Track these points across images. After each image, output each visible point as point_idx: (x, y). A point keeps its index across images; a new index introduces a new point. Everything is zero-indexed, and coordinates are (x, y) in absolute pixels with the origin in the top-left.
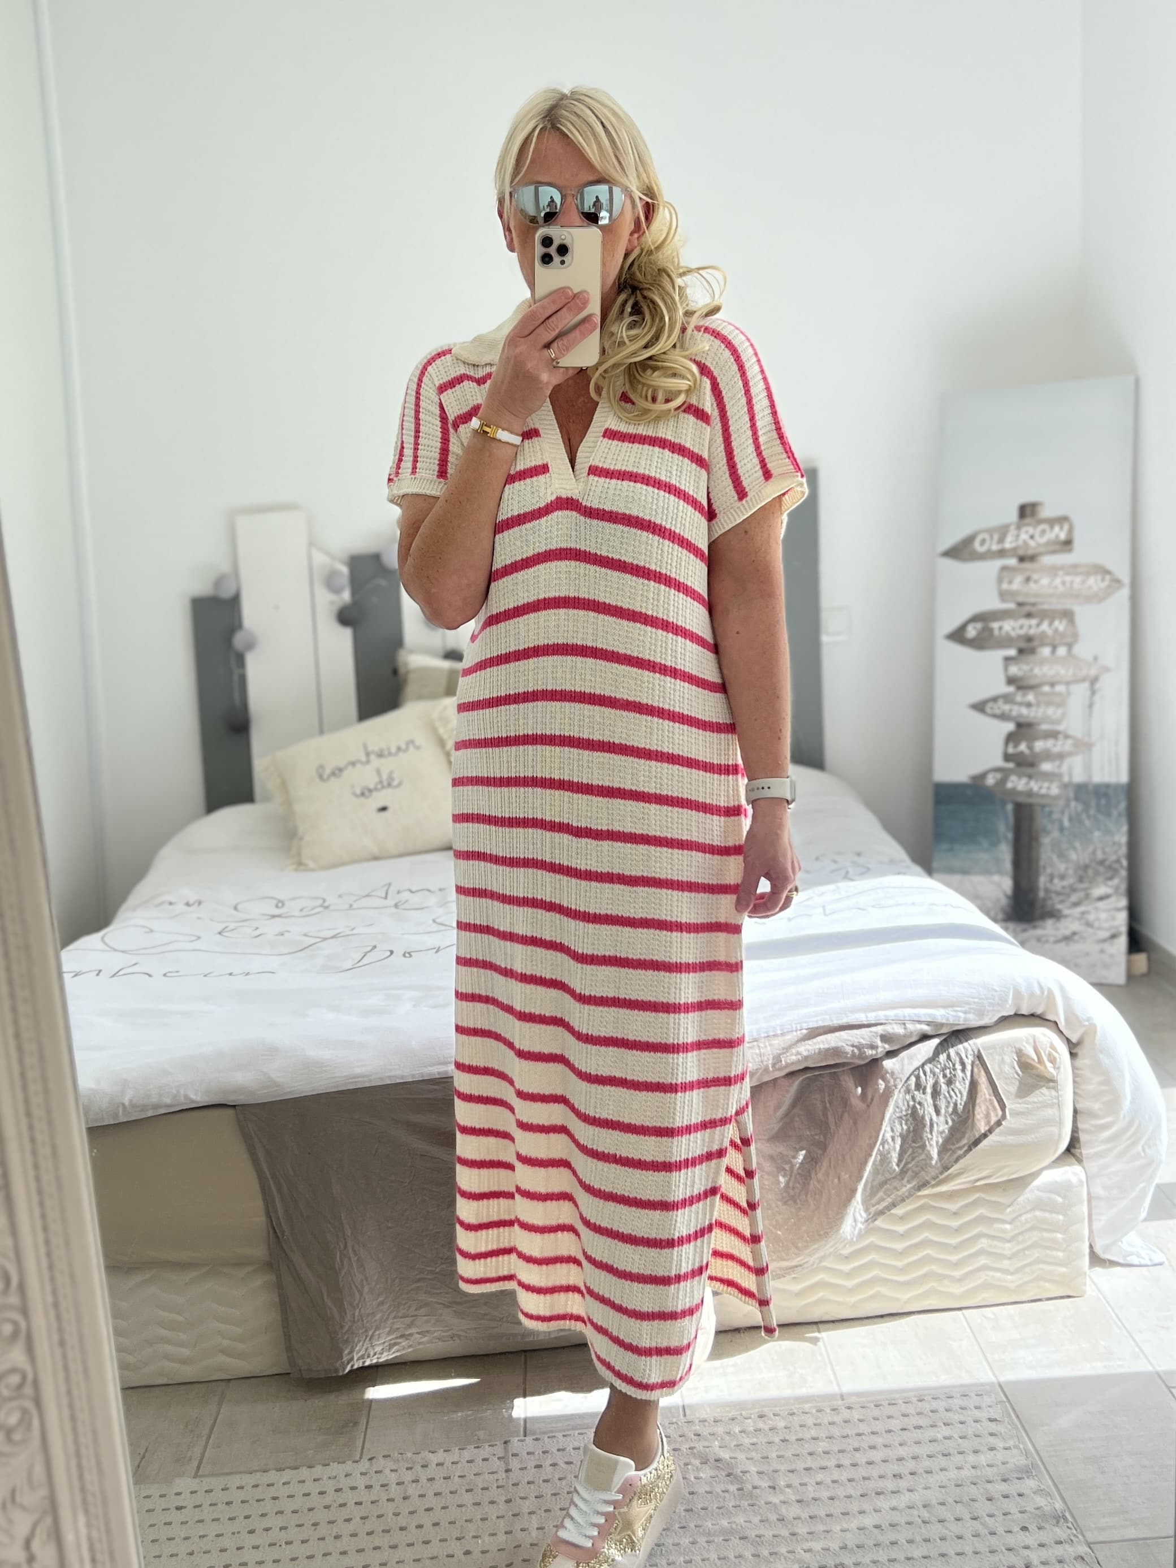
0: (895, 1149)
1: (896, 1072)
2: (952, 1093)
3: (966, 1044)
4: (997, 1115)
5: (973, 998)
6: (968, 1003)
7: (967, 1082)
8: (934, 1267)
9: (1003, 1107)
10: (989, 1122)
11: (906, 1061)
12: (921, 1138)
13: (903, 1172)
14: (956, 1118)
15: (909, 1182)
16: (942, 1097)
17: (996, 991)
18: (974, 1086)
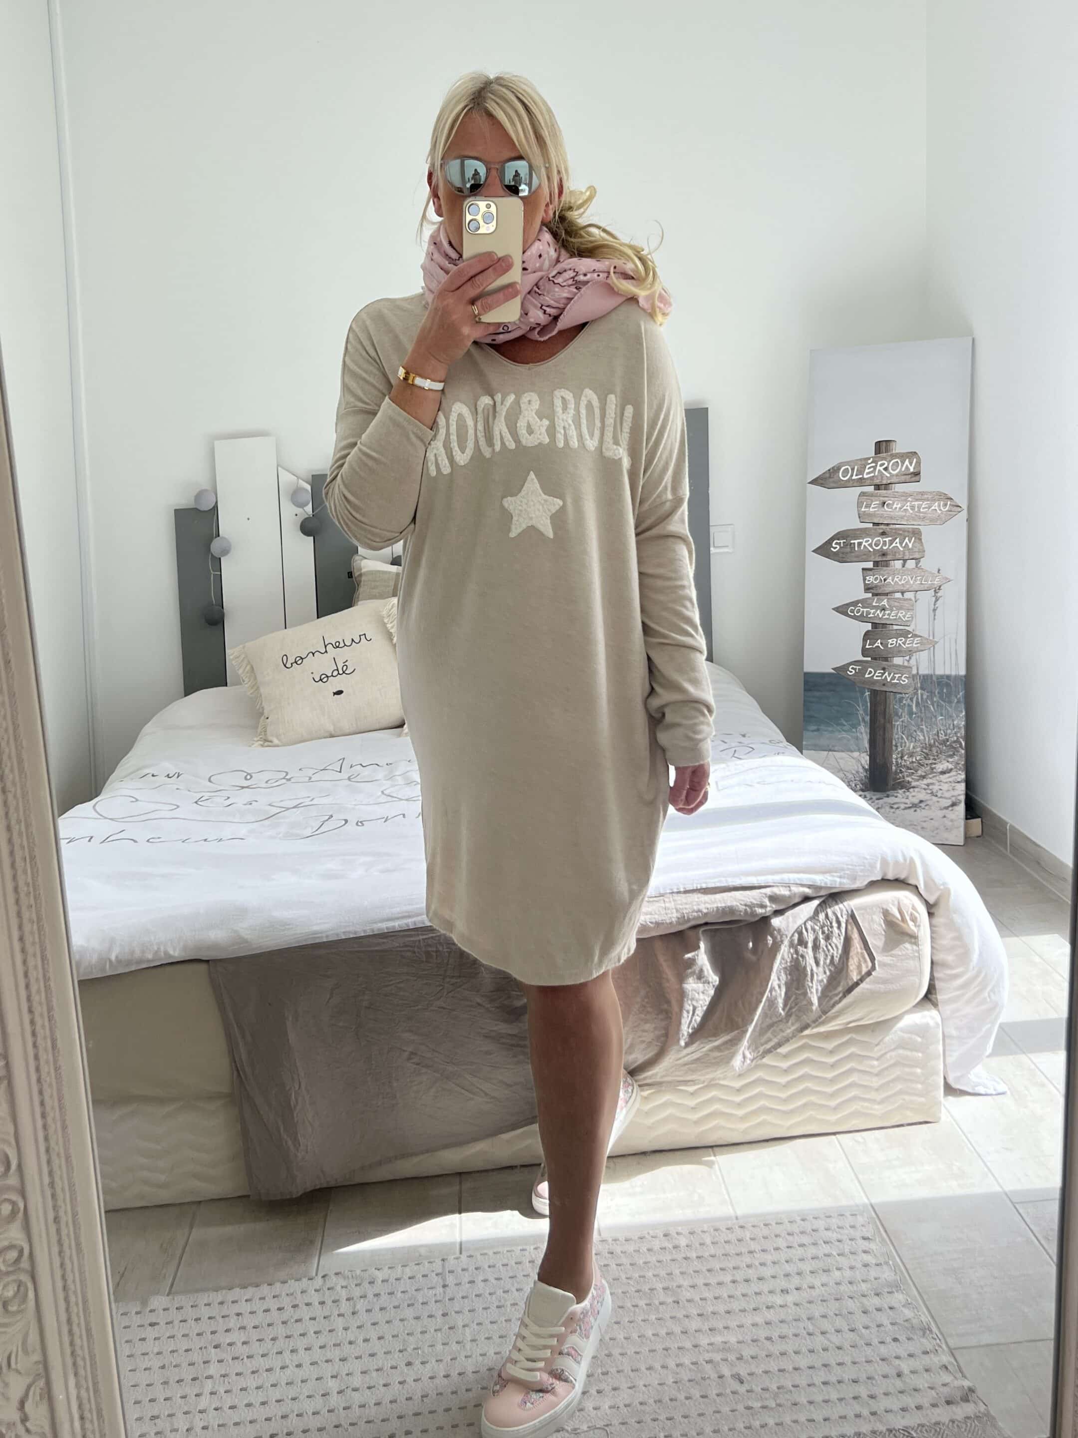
0: (781, 995)
1: (782, 930)
2: (829, 947)
3: (841, 906)
4: (867, 967)
5: (847, 865)
6: (843, 870)
7: (842, 938)
8: (813, 1098)
9: (872, 959)
10: (860, 972)
11: (791, 919)
12: (804, 986)
13: (789, 1015)
14: (832, 969)
15: (793, 1024)
16: (821, 950)
17: (867, 859)
18: (847, 941)
